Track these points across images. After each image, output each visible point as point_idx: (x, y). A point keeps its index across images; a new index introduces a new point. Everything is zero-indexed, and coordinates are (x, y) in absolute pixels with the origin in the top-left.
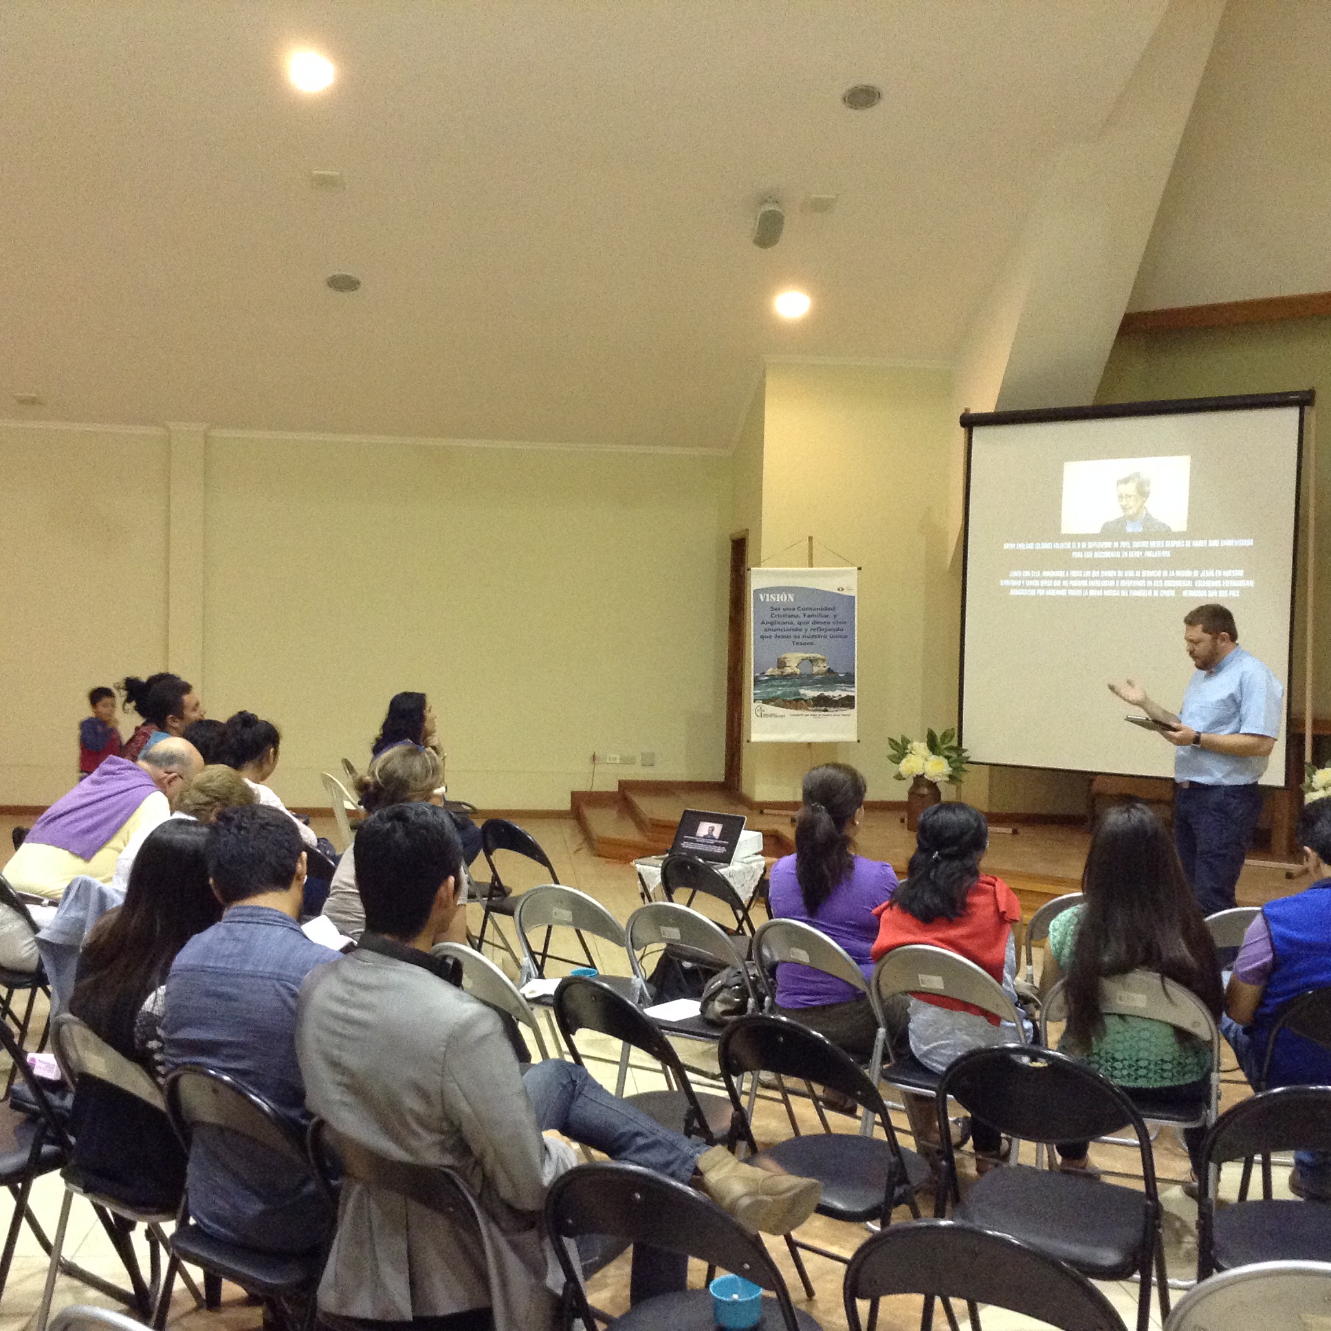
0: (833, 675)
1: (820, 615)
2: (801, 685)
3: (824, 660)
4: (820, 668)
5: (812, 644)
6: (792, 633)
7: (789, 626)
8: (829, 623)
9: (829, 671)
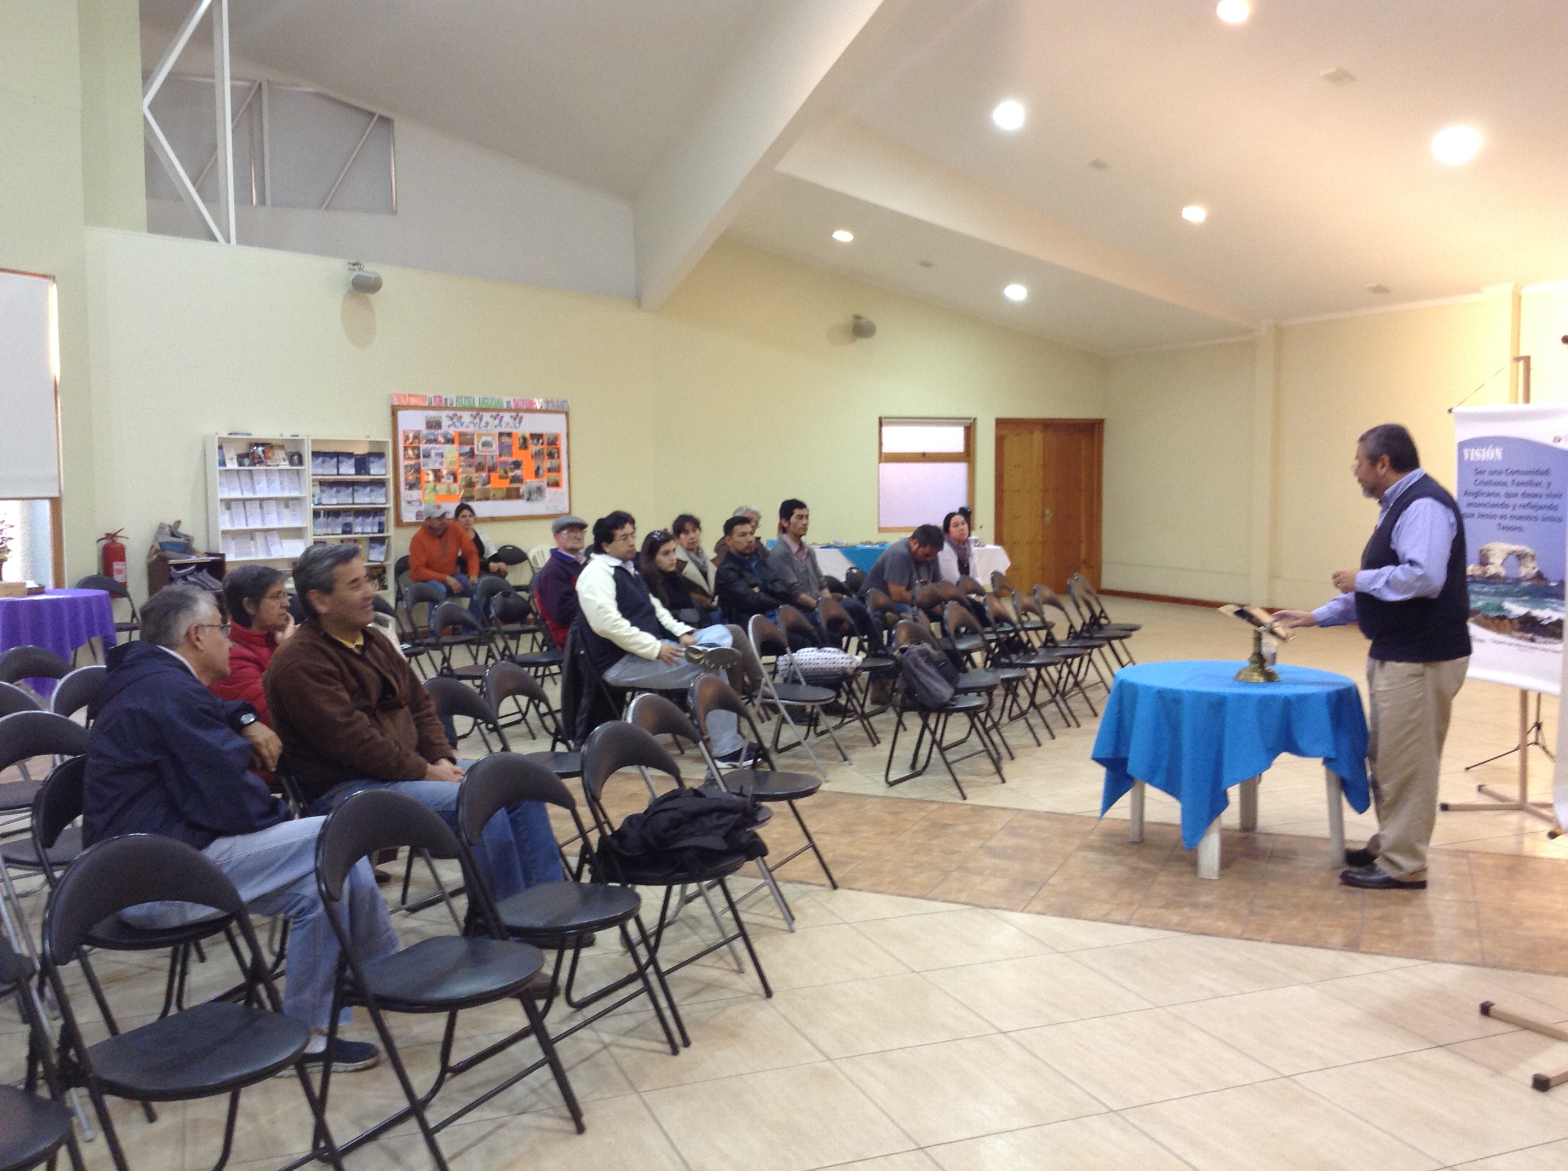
0: (1542, 583)
1: (1530, 483)
2: (1506, 595)
3: (1533, 557)
4: (1528, 570)
5: (1520, 529)
6: (1499, 511)
7: (1494, 500)
8: (1541, 496)
9: (1539, 576)
